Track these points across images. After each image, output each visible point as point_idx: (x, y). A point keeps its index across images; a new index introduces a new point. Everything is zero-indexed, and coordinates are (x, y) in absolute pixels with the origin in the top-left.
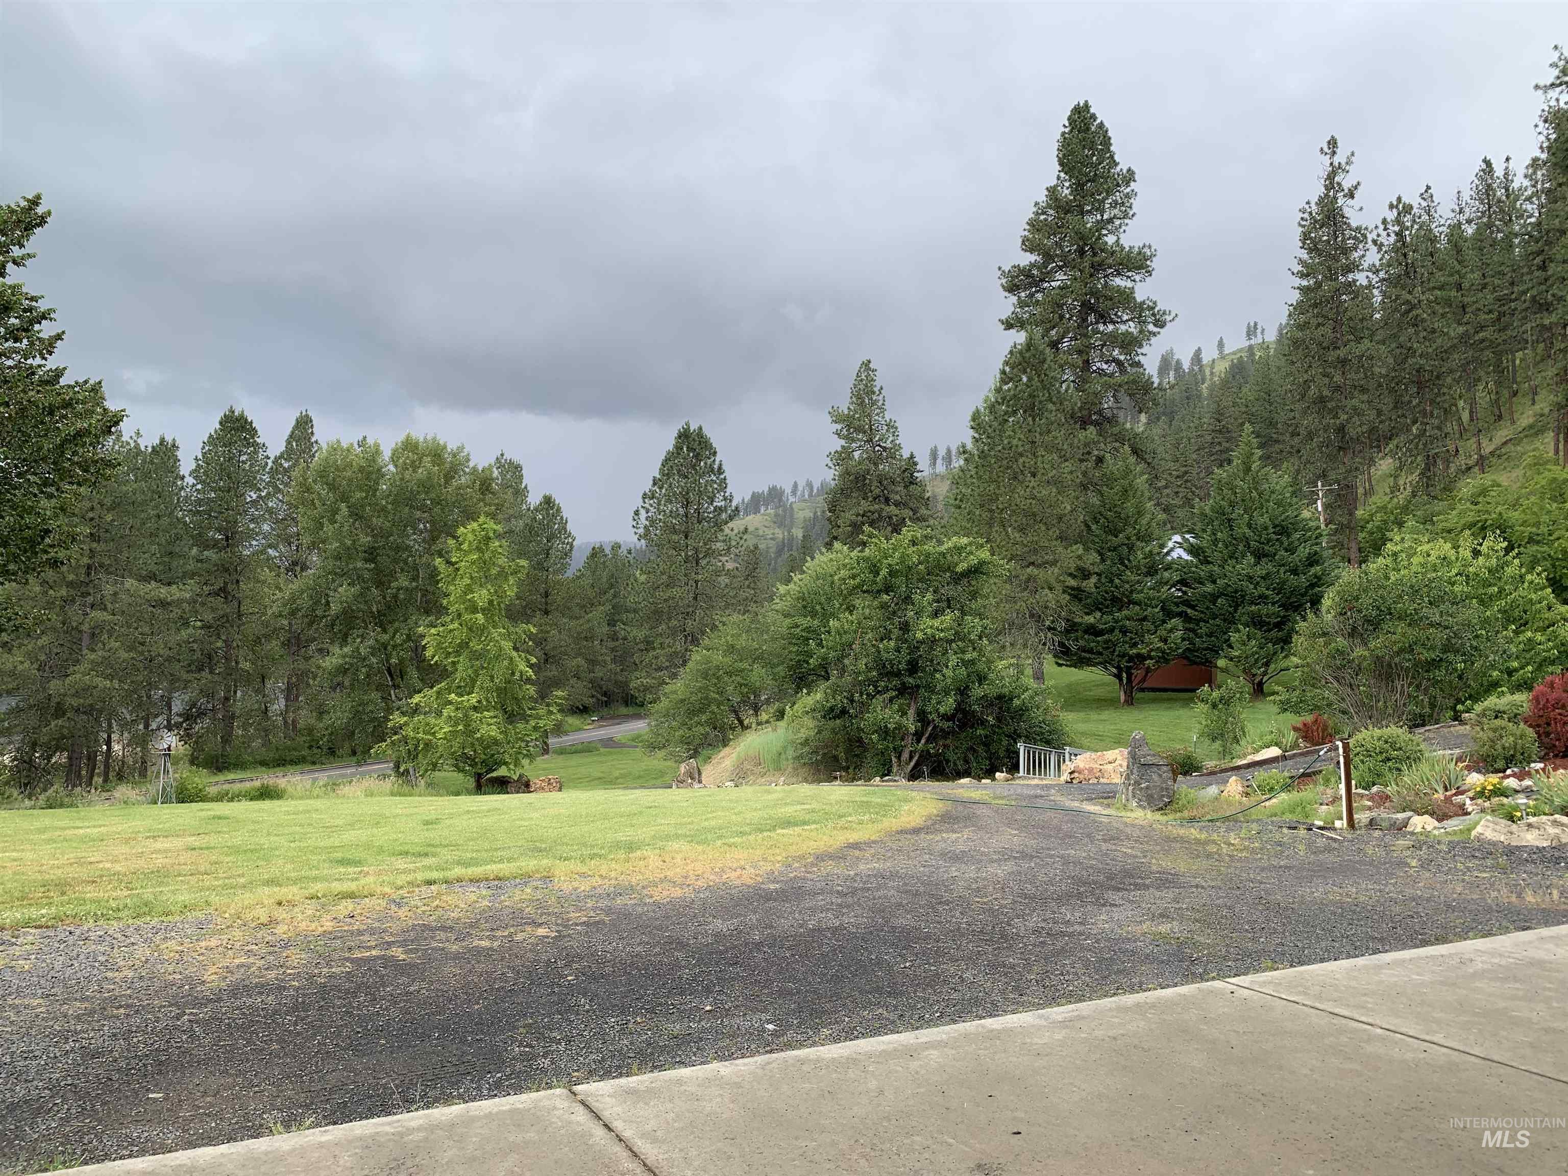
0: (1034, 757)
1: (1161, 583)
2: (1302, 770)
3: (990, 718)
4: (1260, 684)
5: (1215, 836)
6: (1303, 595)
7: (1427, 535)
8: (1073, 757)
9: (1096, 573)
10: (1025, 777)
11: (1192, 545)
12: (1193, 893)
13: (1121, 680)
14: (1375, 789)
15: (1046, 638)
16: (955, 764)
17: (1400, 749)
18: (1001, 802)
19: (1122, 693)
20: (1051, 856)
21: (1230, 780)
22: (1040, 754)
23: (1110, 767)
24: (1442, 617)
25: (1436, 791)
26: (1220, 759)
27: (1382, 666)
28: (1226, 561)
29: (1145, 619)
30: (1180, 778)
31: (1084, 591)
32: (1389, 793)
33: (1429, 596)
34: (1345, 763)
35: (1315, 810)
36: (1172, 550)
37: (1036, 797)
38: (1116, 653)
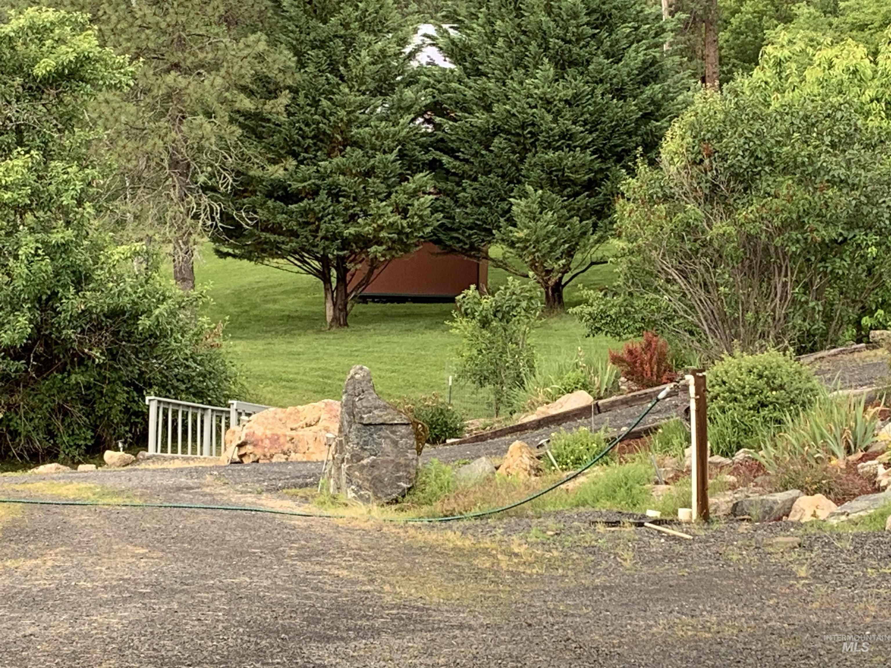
0: (174, 421)
1: (400, 108)
2: (624, 429)
3: (96, 353)
4: (558, 287)
5: (487, 543)
6: (630, 134)
7: (830, 32)
8: (244, 417)
9: (289, 87)
10: (158, 458)
11: (453, 42)
12: (455, 637)
13: (327, 280)
14: (740, 455)
15: (199, 205)
16: (29, 439)
17: (782, 387)
18: (115, 500)
19: (329, 306)
20: (208, 589)
21: (511, 447)
22: (185, 416)
23: (309, 432)
24: (849, 168)
25: (834, 454)
26: (489, 416)
27: (755, 253)
28: (509, 71)
29: (369, 173)
30: (427, 448)
31: (269, 120)
32: (763, 461)
33: (831, 134)
34: (697, 411)
35: (646, 492)
36: (418, 49)
37: (179, 489)
38: (321, 234)
